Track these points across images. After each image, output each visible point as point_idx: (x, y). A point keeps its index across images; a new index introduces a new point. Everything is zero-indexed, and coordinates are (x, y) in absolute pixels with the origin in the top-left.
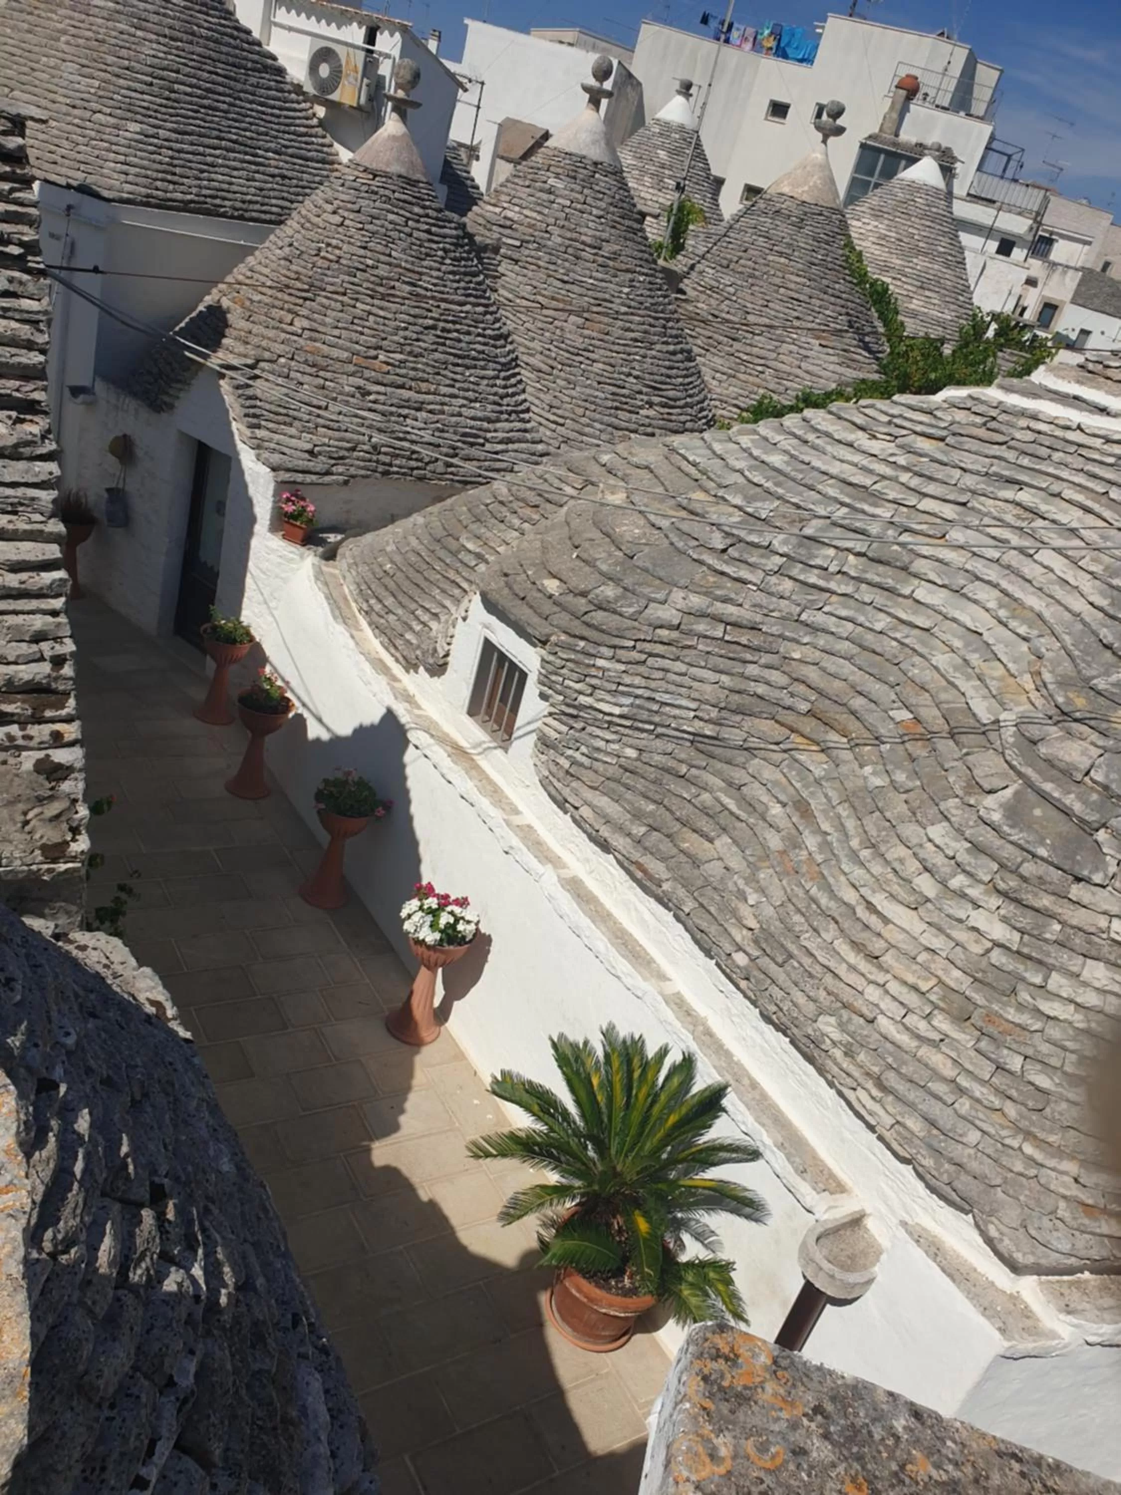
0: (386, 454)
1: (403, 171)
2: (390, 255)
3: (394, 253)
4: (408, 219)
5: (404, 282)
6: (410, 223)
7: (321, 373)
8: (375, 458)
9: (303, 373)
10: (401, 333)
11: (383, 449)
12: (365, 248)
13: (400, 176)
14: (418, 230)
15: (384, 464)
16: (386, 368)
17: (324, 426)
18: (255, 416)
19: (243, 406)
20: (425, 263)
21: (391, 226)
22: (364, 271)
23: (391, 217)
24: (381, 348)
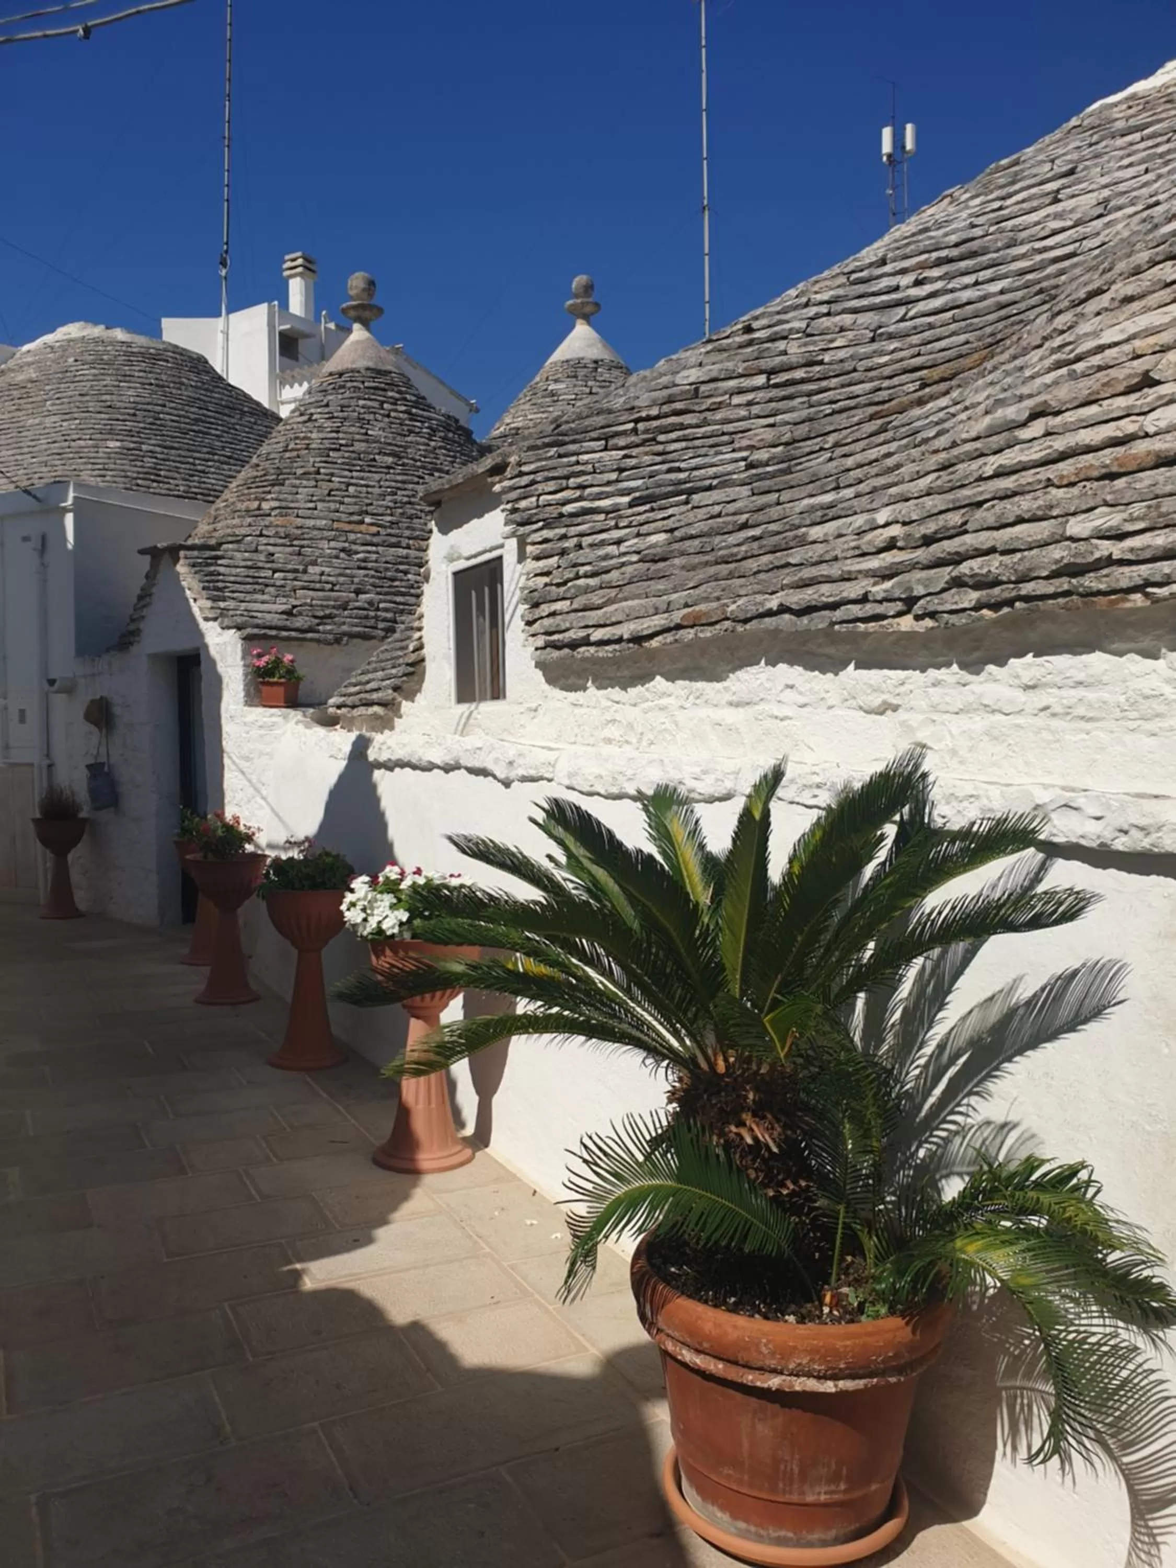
0: (386, 610)
1: (371, 364)
2: (366, 434)
3: (370, 432)
4: (382, 403)
5: (385, 454)
6: (385, 406)
7: (295, 543)
8: (372, 614)
9: (275, 545)
10: (389, 498)
11: (381, 605)
12: (338, 432)
13: (368, 369)
14: (396, 411)
15: (385, 620)
16: (374, 529)
17: (303, 588)
18: (217, 589)
19: (200, 581)
20: (409, 439)
21: (362, 411)
22: (339, 450)
23: (361, 402)
24: (367, 513)
